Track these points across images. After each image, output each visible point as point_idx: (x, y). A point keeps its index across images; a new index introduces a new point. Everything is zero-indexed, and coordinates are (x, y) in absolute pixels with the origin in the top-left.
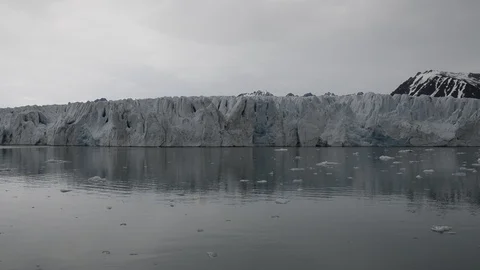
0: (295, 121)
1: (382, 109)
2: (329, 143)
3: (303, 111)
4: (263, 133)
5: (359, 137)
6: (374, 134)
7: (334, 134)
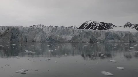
0: (26, 35)
1: (52, 32)
2: (36, 41)
3: (29, 31)
4: (15, 38)
5: (45, 39)
6: (50, 38)
7: (38, 38)
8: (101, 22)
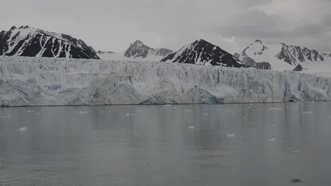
8: (64, 36)
